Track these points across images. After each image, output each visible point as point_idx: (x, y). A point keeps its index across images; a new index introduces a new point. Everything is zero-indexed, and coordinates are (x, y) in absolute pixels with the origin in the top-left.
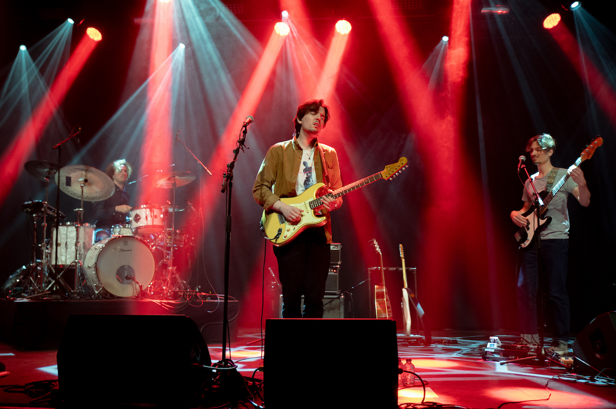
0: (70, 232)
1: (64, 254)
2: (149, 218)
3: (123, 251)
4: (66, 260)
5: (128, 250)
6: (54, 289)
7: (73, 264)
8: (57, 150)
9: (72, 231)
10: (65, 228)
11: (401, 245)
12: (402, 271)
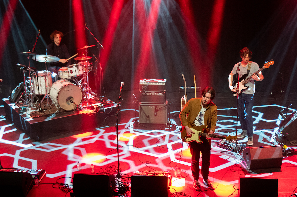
0: (41, 80)
1: (40, 89)
2: (77, 71)
3: (68, 90)
4: (42, 92)
5: (70, 90)
10: (39, 78)
11: (195, 76)
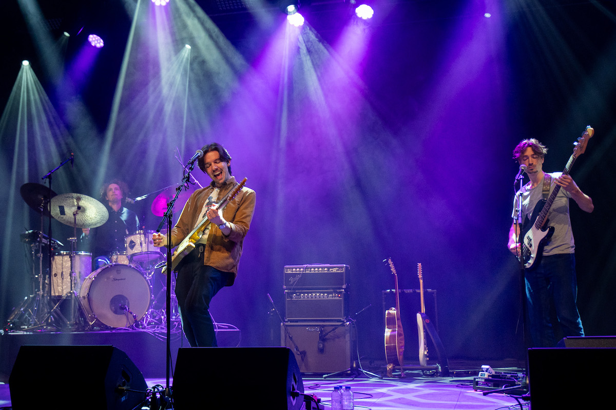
0: (65, 262)
1: (61, 284)
2: (144, 245)
3: (117, 280)
4: (62, 290)
5: (121, 279)
6: (50, 321)
7: (69, 294)
8: (48, 180)
9: (66, 262)
10: (61, 257)
11: (419, 265)
12: (420, 293)
